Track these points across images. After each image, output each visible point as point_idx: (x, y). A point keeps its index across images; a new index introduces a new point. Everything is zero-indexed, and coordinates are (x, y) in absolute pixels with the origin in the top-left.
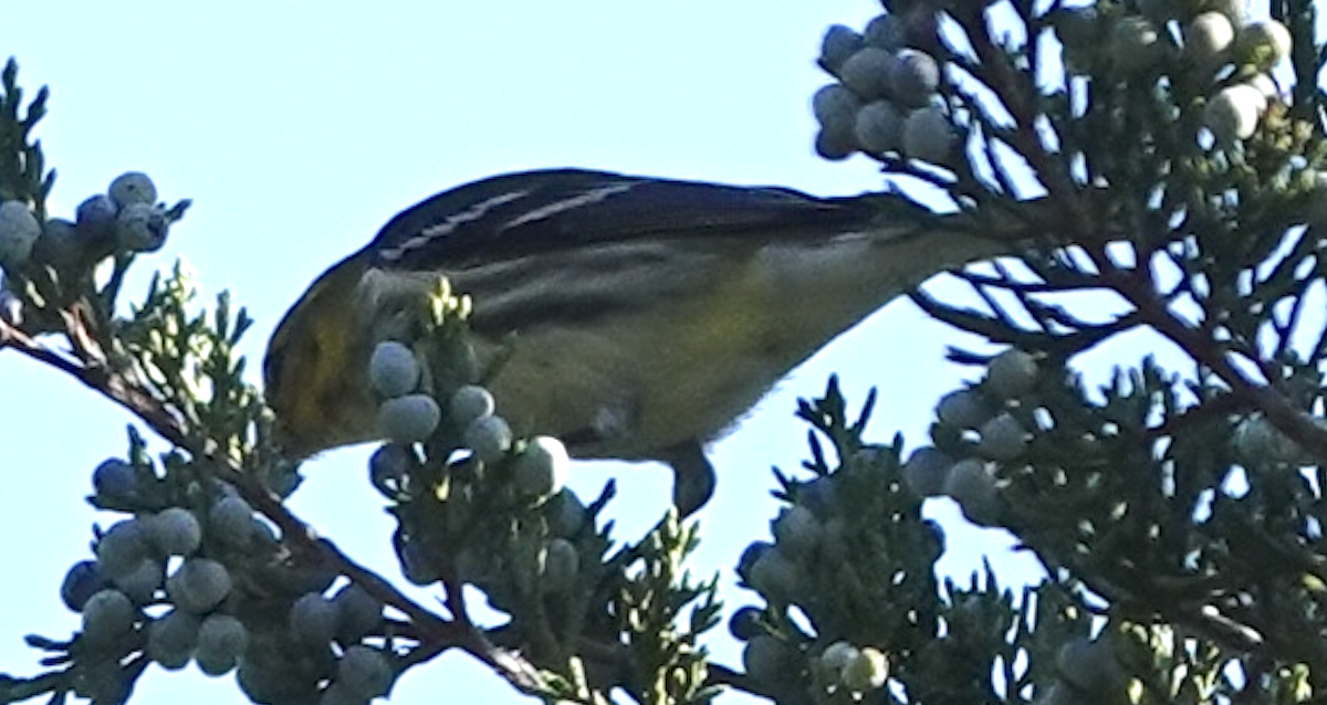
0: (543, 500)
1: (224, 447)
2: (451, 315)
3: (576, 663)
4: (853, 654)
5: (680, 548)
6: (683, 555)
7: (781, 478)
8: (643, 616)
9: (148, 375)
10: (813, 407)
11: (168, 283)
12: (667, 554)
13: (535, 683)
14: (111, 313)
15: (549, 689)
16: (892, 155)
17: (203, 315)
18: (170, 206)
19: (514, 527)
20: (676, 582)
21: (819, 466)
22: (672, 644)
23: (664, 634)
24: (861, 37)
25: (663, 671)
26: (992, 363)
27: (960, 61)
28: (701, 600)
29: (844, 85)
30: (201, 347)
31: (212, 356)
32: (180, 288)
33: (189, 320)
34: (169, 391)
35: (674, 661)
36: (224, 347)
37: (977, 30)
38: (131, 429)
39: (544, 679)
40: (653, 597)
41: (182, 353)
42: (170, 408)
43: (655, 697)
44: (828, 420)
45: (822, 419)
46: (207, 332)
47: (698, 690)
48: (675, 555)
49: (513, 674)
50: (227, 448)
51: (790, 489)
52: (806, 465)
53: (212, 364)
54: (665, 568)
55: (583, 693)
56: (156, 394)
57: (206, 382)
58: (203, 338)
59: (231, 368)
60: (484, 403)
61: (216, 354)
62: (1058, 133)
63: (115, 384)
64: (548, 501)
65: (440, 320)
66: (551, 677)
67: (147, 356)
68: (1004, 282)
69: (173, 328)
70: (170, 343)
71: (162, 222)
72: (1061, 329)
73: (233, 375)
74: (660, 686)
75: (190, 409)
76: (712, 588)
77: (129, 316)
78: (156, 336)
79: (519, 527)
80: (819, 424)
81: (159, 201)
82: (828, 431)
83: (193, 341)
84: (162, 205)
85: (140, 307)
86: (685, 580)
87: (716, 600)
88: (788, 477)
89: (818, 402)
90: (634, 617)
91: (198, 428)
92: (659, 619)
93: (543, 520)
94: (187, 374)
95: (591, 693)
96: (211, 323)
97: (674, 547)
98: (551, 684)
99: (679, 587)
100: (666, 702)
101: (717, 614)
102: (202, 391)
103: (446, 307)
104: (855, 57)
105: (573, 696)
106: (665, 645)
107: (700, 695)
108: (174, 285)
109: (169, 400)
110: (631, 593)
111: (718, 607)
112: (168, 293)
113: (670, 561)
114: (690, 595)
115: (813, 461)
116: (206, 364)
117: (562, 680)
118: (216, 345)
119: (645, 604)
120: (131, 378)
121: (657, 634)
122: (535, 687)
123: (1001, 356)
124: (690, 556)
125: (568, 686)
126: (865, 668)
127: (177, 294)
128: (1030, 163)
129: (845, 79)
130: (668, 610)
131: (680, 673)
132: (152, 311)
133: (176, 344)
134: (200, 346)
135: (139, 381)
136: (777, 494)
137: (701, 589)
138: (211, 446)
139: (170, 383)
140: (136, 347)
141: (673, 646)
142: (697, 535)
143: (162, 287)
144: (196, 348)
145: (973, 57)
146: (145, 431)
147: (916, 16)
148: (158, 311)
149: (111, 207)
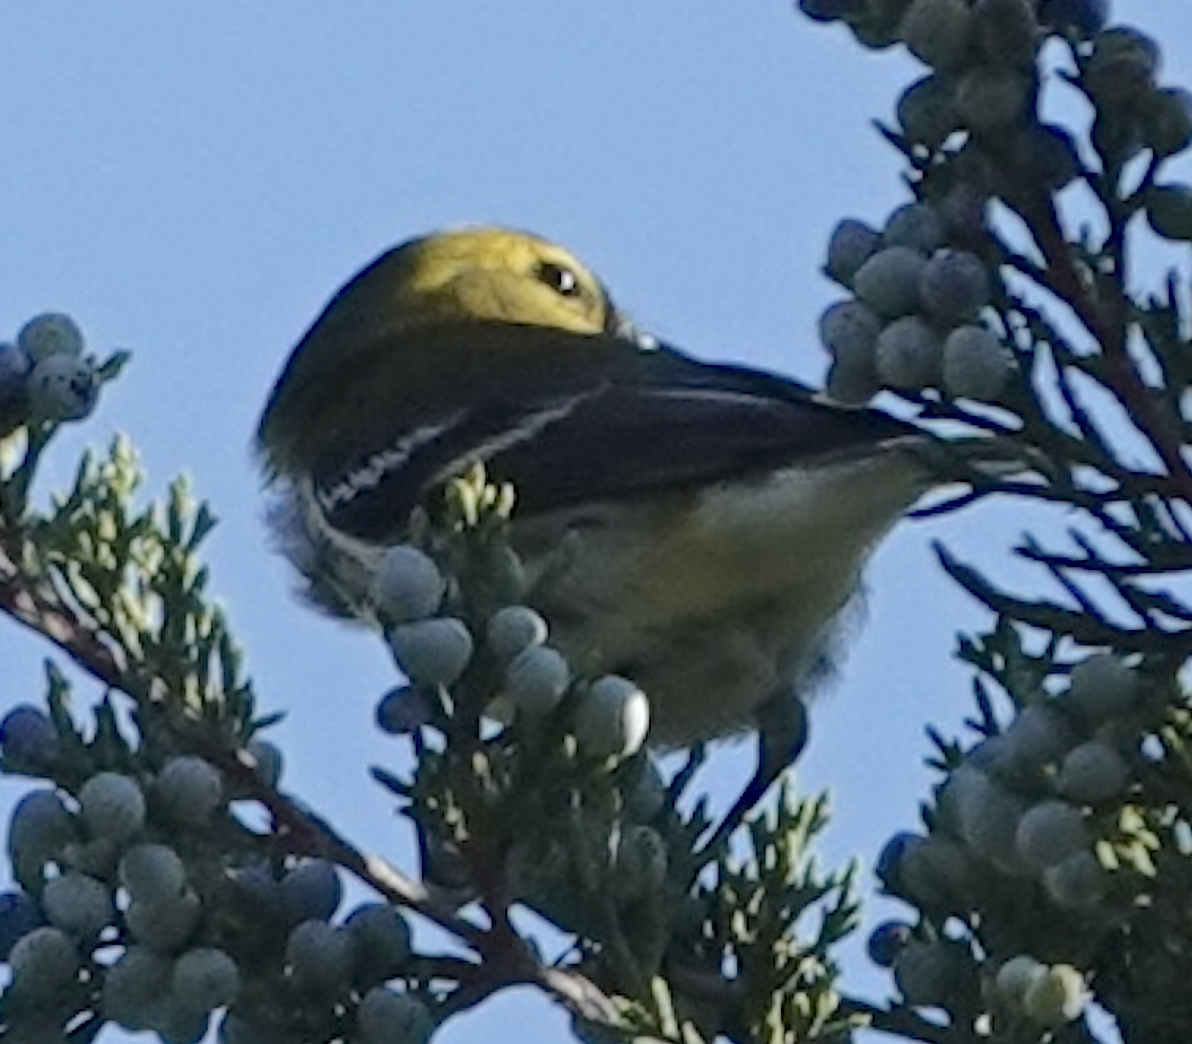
0: (612, 762)
1: (177, 689)
2: (487, 511)
3: (659, 987)
4: (1038, 971)
5: (801, 830)
6: (806, 840)
7: (936, 739)
8: (750, 921)
9: (74, 593)
10: (979, 646)
11: (101, 468)
12: (784, 836)
13: (603, 1012)
14: (23, 507)
15: (623, 1023)
16: (931, 394)
17: (150, 511)
18: (101, 360)
19: (576, 800)
20: (796, 875)
21: (989, 727)
22: (789, 959)
23: (780, 946)
24: (880, 235)
25: (778, 997)
26: (1076, 670)
27: (1021, 264)
28: (831, 900)
29: (859, 299)
30: (147, 557)
31: (161, 570)
32: (119, 475)
33: (130, 518)
34: (103, 615)
35: (792, 983)
36: (178, 556)
37: (1044, 222)
38: (49, 665)
39: (616, 1006)
40: (763, 898)
41: (121, 564)
42: (104, 637)
43: (768, 1032)
44: (999, 662)
45: (991, 661)
46: (157, 535)
47: (827, 1022)
48: (795, 838)
49: (575, 1003)
50: (182, 690)
51: (950, 756)
52: (970, 723)
53: (161, 578)
54: (781, 855)
55: (670, 1028)
56: (85, 620)
57: (154, 603)
58: (150, 543)
59: (188, 583)
60: (531, 631)
61: (167, 565)
62: (1160, 360)
63: (25, 601)
64: (620, 765)
65: (472, 518)
66: (625, 1004)
67: (74, 568)
68: (1093, 562)
69: (108, 530)
70: (104, 550)
71: (91, 381)
72: (1171, 624)
73: (190, 594)
74: (774, 1018)
75: (132, 640)
76: (847, 882)
77: (49, 513)
78: (85, 539)
79: (583, 801)
80: (987, 667)
81: (86, 352)
82: (1001, 678)
83: (136, 546)
84: (90, 361)
85: (63, 500)
86: (808, 874)
87: (852, 899)
88: (948, 740)
89: (985, 638)
90: (739, 923)
91: (142, 665)
92: (773, 927)
93: (616, 792)
94: (128, 593)
95: (680, 1027)
96: (161, 521)
97: (792, 828)
98: (624, 1015)
99: (800, 884)
100: (784, 1038)
101: (852, 919)
102: (150, 615)
103: (480, 501)
104: (873, 261)
105: (656, 1031)
106: (781, 961)
107: (829, 1029)
108: (110, 470)
109: (103, 627)
110: (734, 890)
111: (852, 910)
112: (101, 481)
113: (787, 847)
114: (816, 894)
115: (979, 718)
116: (154, 579)
117: (641, 1010)
118: (168, 552)
119: (753, 907)
120: (49, 597)
121: (771, 947)
122: (603, 1020)
123: (1086, 661)
124: (815, 839)
125: (648, 1018)
126: (1054, 992)
127: (115, 484)
128: (1121, 400)
129: (860, 290)
130: (785, 914)
131: (802, 999)
132: (79, 505)
133: (113, 550)
134: (147, 554)
135: (60, 601)
136: (933, 763)
137: (829, 885)
138: (158, 690)
139: (105, 602)
140: (58, 556)
141: (793, 963)
142: (826, 810)
143: (92, 472)
144: (141, 557)
145: (1038, 259)
146: (69, 669)
147: (956, 202)
148: (88, 506)
149: (20, 363)
